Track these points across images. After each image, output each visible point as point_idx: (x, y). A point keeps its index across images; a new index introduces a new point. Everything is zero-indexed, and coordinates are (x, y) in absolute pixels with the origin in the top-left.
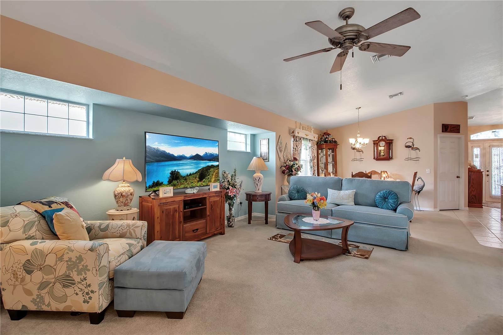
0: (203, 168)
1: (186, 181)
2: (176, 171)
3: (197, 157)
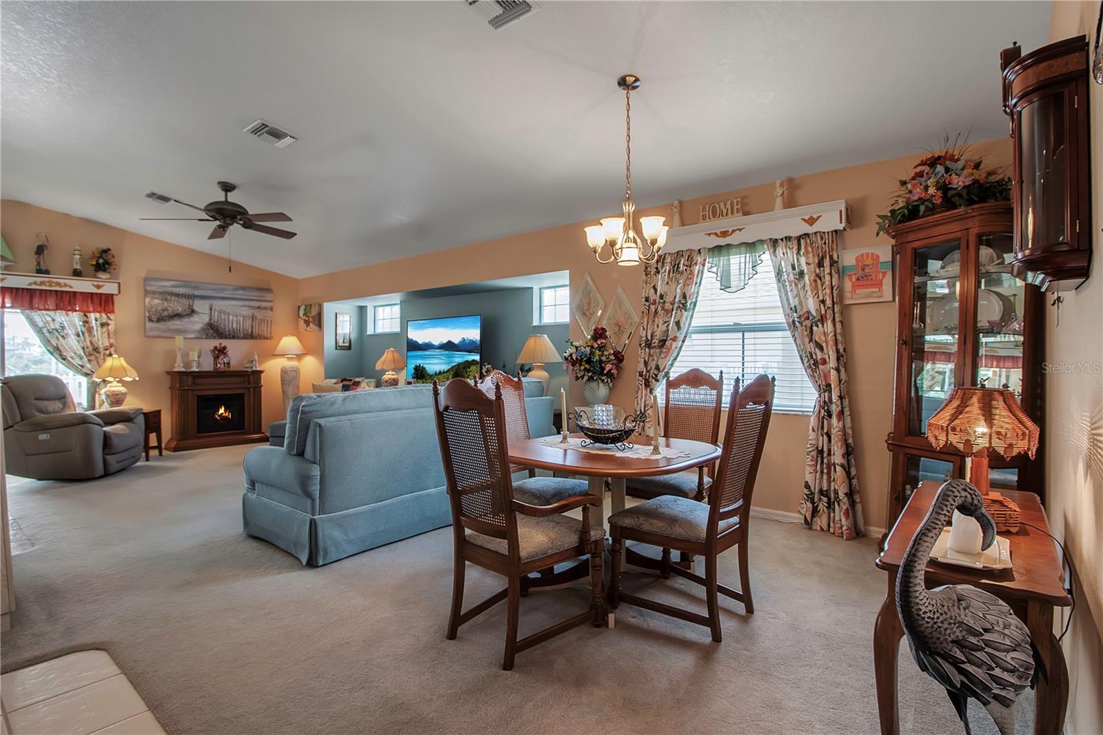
0: (459, 365)
3: (450, 346)
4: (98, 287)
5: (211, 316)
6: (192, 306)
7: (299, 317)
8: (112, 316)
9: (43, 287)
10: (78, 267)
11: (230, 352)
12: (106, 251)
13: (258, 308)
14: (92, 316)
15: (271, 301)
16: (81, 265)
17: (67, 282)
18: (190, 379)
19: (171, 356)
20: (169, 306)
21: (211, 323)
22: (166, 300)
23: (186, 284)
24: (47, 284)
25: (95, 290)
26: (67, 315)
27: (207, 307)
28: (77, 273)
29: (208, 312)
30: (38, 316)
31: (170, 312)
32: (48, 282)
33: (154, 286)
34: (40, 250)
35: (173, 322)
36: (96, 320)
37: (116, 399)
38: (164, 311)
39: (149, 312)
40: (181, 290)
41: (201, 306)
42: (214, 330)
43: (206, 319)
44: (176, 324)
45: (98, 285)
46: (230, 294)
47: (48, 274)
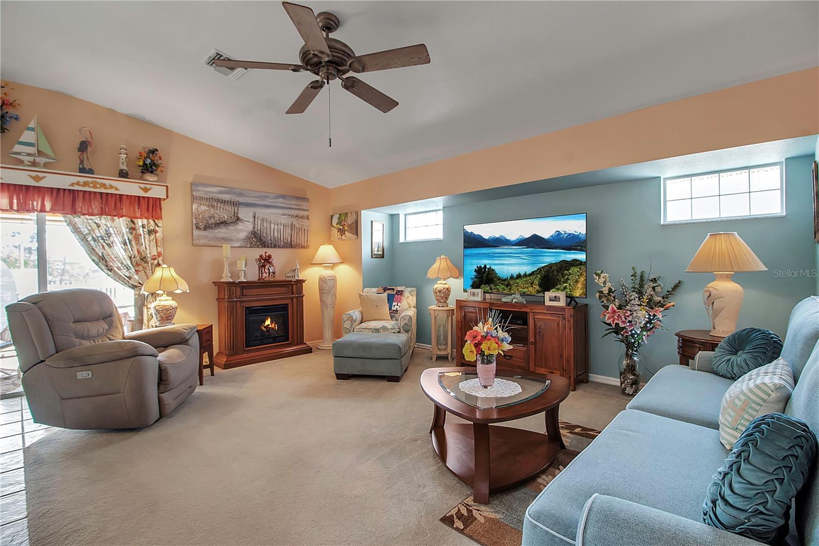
0: (551, 266)
1: (510, 289)
2: (488, 267)
3: (535, 242)
4: (146, 190)
5: (255, 224)
6: (237, 214)
7: (332, 226)
8: (160, 223)
9: (86, 189)
10: (124, 167)
11: (274, 260)
12: (153, 151)
13: (296, 216)
14: (139, 222)
15: (308, 210)
16: (127, 166)
17: (114, 183)
18: (238, 290)
19: (218, 265)
20: (216, 213)
21: (255, 232)
22: (213, 206)
23: (231, 191)
24: (91, 185)
25: (142, 194)
26: (113, 220)
27: (251, 214)
28: (123, 174)
29: (252, 220)
30: (80, 221)
31: (217, 219)
32: (91, 183)
33: (200, 192)
34: (83, 146)
35: (219, 230)
36: (143, 227)
37: (166, 315)
38: (210, 218)
39: (196, 218)
40: (227, 197)
41: (245, 214)
42: (257, 239)
43: (250, 227)
44: (222, 232)
45: (146, 188)
46: (271, 202)
47: (93, 174)
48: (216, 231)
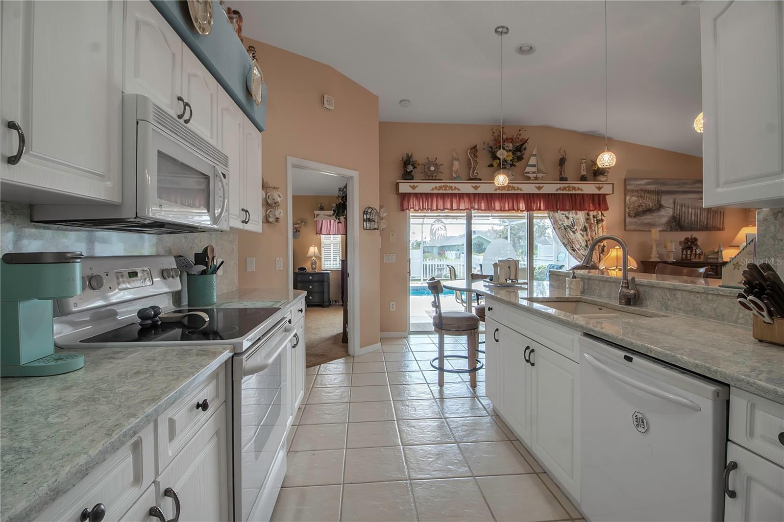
5: (675, 210)
6: (660, 201)
8: (605, 213)
9: (565, 192)
10: (583, 173)
14: (592, 214)
16: (587, 172)
17: (579, 186)
19: (648, 247)
20: (644, 202)
21: (674, 216)
22: (641, 197)
23: (656, 181)
24: (568, 189)
25: (597, 192)
26: (576, 214)
27: (672, 201)
28: (583, 179)
29: (672, 206)
30: (559, 215)
31: (644, 207)
32: (567, 187)
33: (632, 185)
34: (562, 162)
35: (646, 217)
36: (594, 217)
38: (639, 206)
39: (628, 208)
40: (652, 187)
41: (667, 201)
42: (677, 224)
43: (671, 212)
44: (647, 218)
45: (599, 187)
46: (689, 188)
47: (567, 181)
48: (643, 218)
